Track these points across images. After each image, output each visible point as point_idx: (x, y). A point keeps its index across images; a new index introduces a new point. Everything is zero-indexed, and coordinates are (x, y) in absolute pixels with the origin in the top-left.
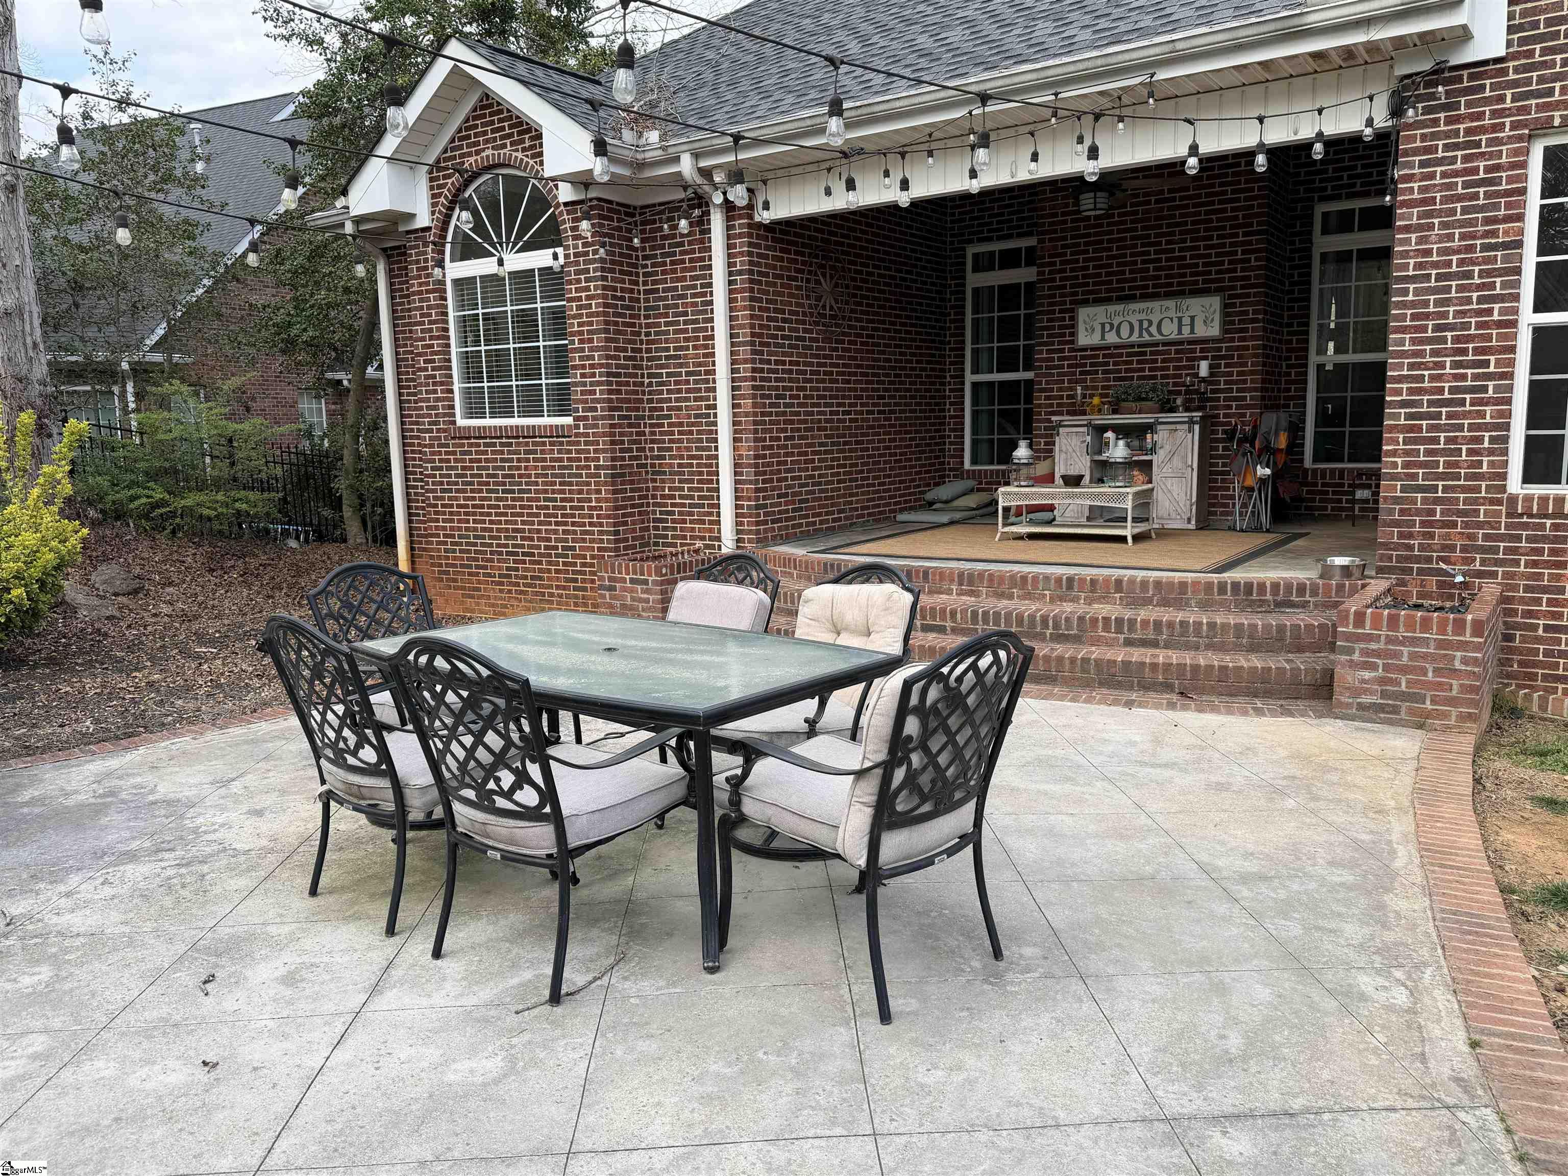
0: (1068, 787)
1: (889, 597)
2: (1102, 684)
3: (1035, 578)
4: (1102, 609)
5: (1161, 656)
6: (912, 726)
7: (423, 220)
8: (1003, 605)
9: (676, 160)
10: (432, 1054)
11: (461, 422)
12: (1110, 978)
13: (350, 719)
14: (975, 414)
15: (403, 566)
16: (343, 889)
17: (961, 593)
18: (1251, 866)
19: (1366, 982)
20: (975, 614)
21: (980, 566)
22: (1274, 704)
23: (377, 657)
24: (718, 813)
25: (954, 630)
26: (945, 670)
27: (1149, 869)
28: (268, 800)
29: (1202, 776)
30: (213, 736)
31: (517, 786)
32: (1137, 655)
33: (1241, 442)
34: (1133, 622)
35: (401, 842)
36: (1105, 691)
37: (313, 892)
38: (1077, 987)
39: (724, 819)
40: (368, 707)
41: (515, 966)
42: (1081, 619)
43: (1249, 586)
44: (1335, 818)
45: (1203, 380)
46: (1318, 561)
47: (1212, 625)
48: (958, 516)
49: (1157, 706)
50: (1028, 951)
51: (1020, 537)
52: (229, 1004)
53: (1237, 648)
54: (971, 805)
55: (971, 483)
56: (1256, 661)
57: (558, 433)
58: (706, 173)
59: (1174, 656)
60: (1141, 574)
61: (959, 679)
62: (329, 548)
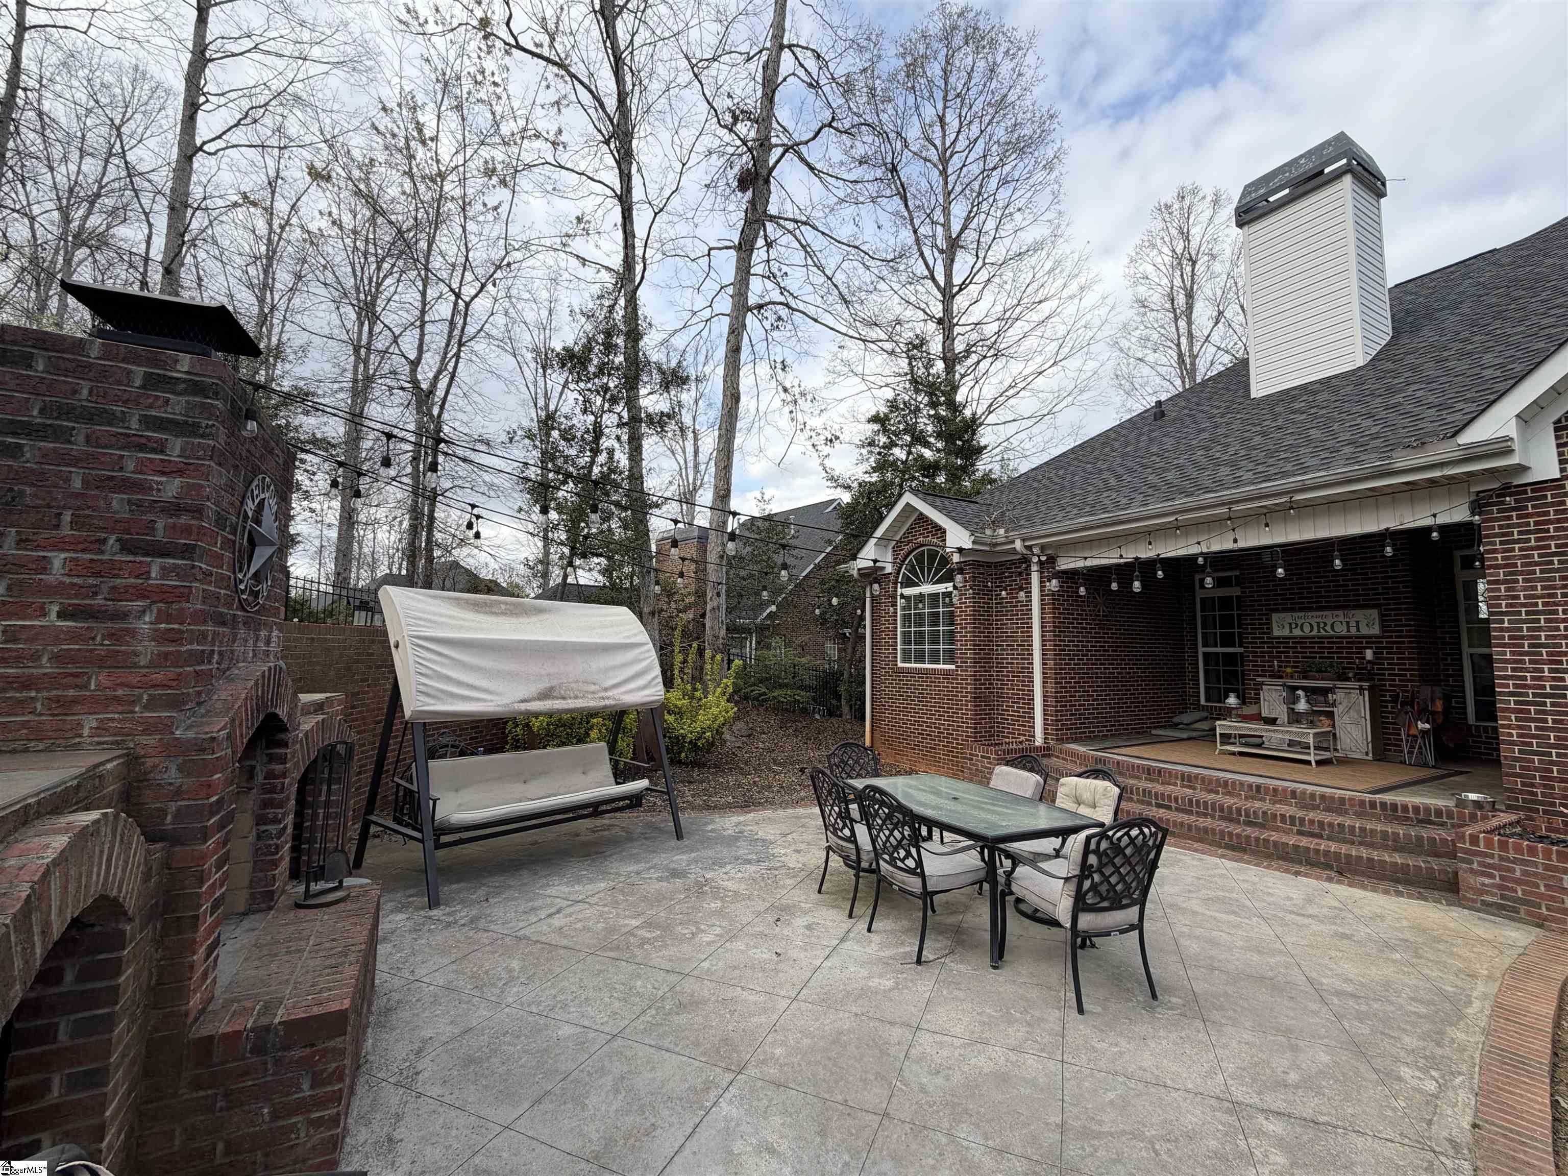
0: (1232, 918)
1: (1105, 789)
2: (1280, 858)
3: (1234, 783)
4: (1282, 809)
5: (1323, 845)
6: (1093, 860)
7: (889, 569)
8: (1211, 797)
9: (1013, 542)
10: (864, 973)
11: (900, 665)
12: (1222, 1025)
13: (839, 815)
14: (1206, 672)
15: (868, 743)
16: (832, 893)
17: (1183, 786)
18: (1349, 988)
19: (1406, 1072)
20: (1190, 801)
21: (1197, 771)
22: (1413, 890)
23: (853, 788)
24: (1000, 888)
25: (1177, 809)
26: (1110, 833)
27: (1270, 974)
28: (803, 847)
29: (1333, 927)
30: (780, 813)
31: (906, 857)
32: (1304, 842)
33: (1404, 704)
34: (1302, 820)
35: (857, 876)
36: (1281, 862)
37: (819, 892)
38: (1199, 1024)
39: (1002, 891)
40: (847, 809)
41: (903, 943)
42: (1264, 813)
43: (1394, 807)
44: (1429, 972)
45: (1369, 662)
46: (1453, 795)
47: (1363, 830)
48: (1194, 734)
49: (1318, 878)
50: (1174, 1000)
51: (1233, 754)
52: (785, 932)
53: (1385, 848)
54: (1136, 909)
55: (1205, 714)
56: (1398, 859)
57: (947, 673)
58: (1029, 548)
59: (1333, 847)
60: (1310, 788)
61: (1119, 839)
62: (834, 720)
